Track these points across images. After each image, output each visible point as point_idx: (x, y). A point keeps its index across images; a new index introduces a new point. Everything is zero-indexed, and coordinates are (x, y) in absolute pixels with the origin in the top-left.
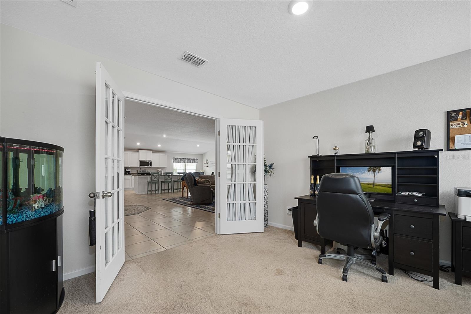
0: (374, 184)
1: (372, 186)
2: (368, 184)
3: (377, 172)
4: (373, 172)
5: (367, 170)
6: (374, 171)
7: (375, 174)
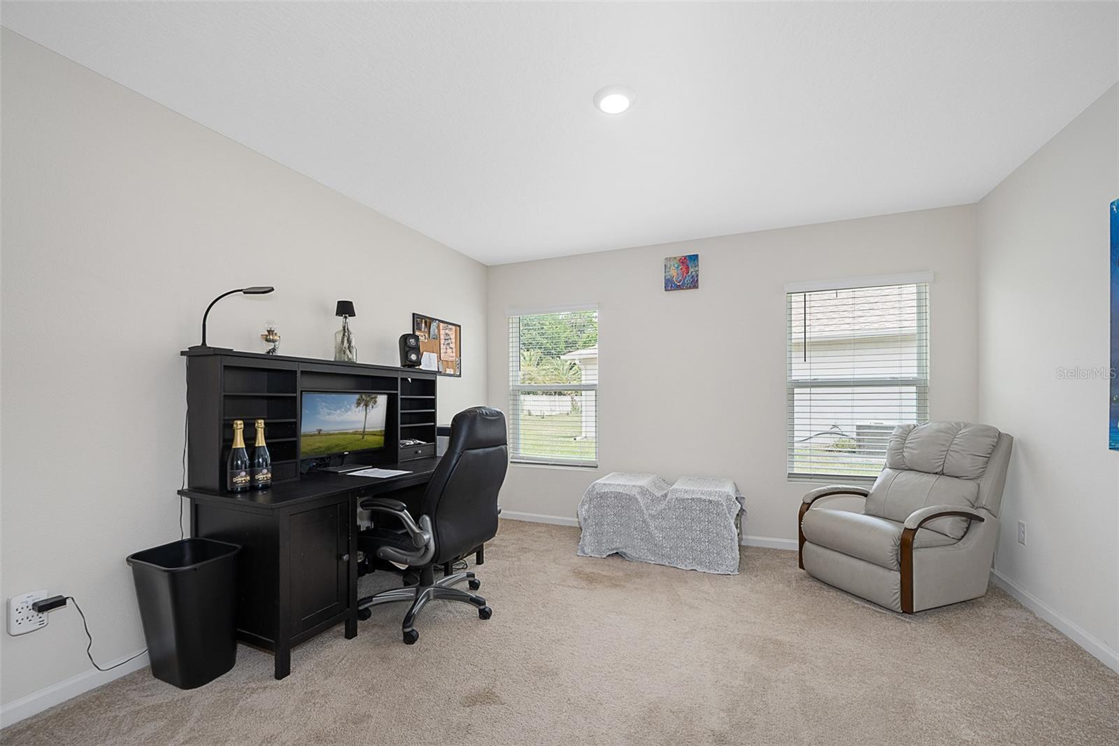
0: (364, 433)
1: (361, 436)
2: (355, 433)
3: (370, 406)
4: (364, 407)
5: (355, 401)
6: (366, 405)
7: (368, 411)
